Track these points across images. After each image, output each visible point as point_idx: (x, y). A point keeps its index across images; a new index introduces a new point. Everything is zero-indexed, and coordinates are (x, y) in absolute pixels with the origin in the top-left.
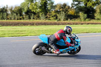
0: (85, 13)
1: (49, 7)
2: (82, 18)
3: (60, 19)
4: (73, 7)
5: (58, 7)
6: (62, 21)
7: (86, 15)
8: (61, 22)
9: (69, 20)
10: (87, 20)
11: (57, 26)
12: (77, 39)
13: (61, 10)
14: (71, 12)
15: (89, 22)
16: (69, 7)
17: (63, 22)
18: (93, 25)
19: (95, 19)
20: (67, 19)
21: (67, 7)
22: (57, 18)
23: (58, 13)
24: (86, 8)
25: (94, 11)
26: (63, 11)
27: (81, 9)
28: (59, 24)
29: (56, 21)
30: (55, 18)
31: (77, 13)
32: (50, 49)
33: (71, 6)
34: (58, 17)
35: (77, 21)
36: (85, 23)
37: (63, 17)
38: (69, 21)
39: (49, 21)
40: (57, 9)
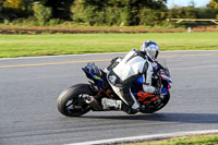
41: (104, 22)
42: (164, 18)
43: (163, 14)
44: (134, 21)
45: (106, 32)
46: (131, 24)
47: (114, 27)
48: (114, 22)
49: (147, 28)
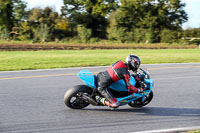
0: (88, 27)
1: (16, 14)
2: (83, 37)
3: (38, 39)
4: (64, 14)
5: (35, 14)
6: (43, 42)
7: (89, 31)
8: (41, 44)
9: (57, 40)
10: (92, 40)
11: (32, 52)
12: (148, 78)
13: (41, 20)
14: (60, 25)
15: (96, 44)
16: (56, 14)
17: (46, 44)
18: (103, 50)
19: (107, 39)
20: (53, 39)
21: (52, 15)
22: (32, 36)
23: (35, 27)
24: (89, 16)
25: (106, 23)
26: (44, 22)
27: (79, 19)
28: (36, 49)
29: (31, 43)
30: (29, 36)
31: (73, 26)
32: (97, 97)
33: (60, 13)
34: (36, 35)
35: (72, 42)
36: (89, 47)
37: (45, 35)
38: (57, 42)
39: (18, 42)
40: (32, 18)
41: (133, 40)
42: (180, 37)
43: (179, 34)
44: (156, 39)
45: (135, 48)
46: (154, 42)
47: (141, 44)
48: (141, 40)
49: (167, 45)
